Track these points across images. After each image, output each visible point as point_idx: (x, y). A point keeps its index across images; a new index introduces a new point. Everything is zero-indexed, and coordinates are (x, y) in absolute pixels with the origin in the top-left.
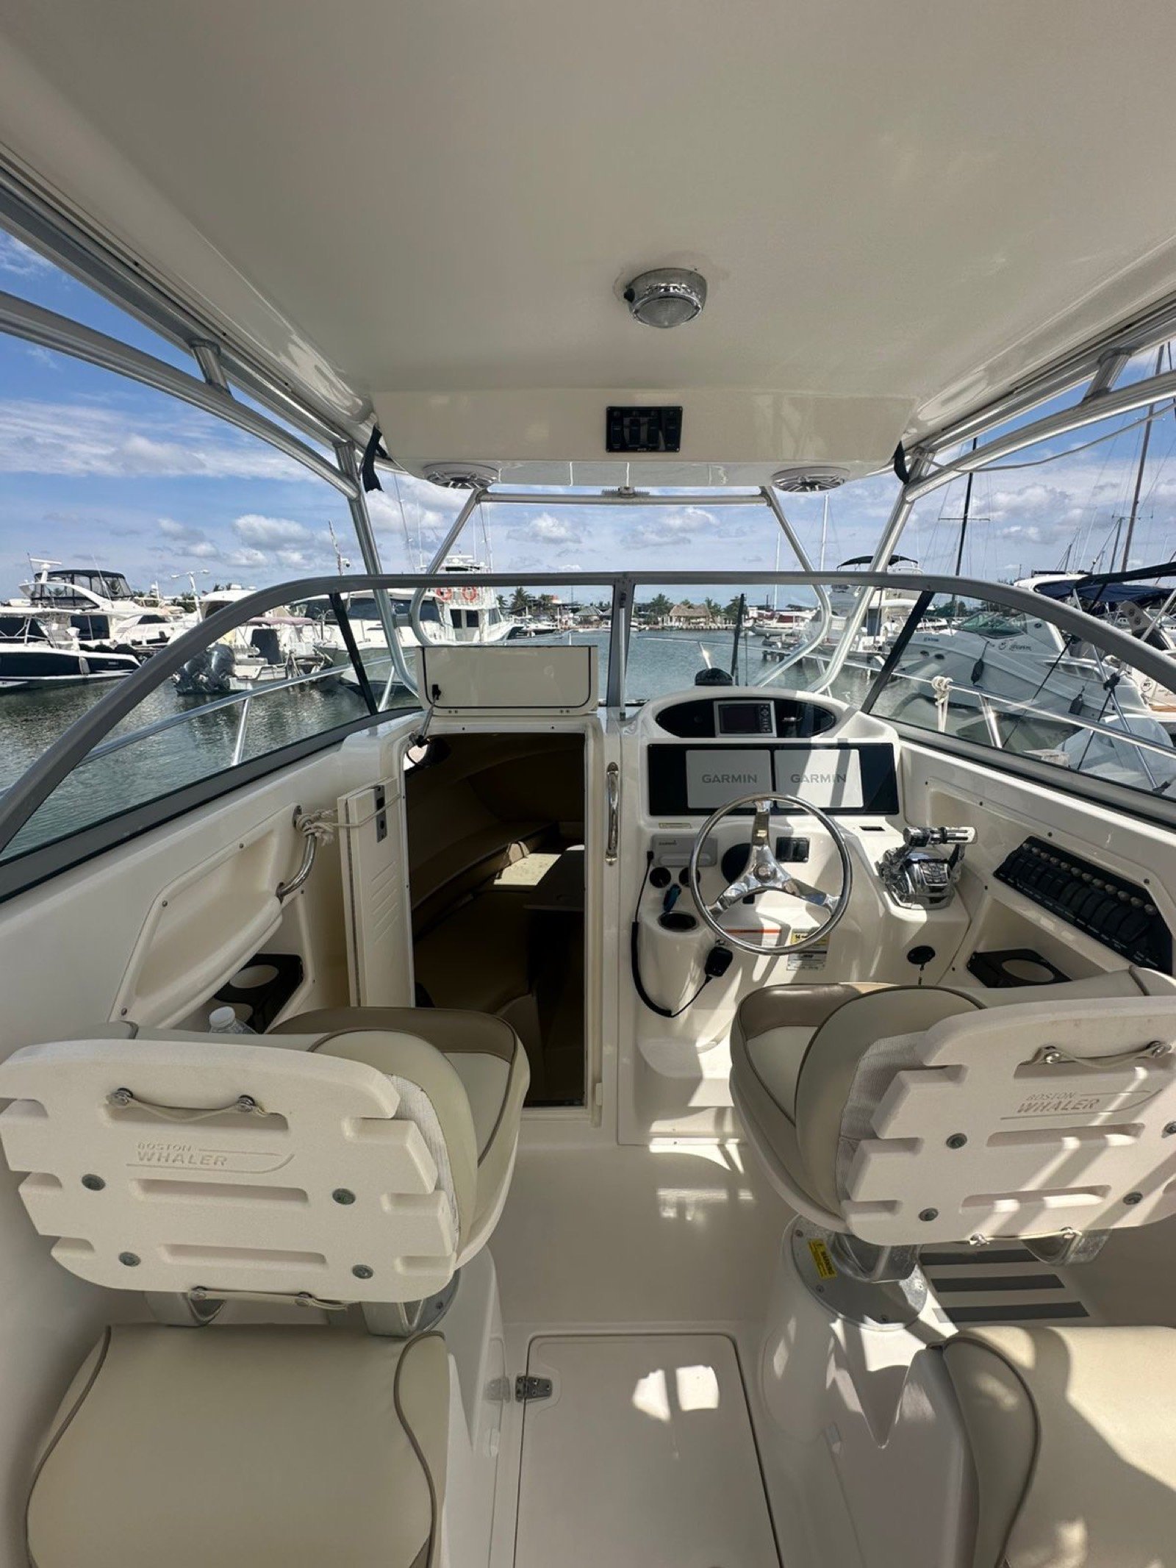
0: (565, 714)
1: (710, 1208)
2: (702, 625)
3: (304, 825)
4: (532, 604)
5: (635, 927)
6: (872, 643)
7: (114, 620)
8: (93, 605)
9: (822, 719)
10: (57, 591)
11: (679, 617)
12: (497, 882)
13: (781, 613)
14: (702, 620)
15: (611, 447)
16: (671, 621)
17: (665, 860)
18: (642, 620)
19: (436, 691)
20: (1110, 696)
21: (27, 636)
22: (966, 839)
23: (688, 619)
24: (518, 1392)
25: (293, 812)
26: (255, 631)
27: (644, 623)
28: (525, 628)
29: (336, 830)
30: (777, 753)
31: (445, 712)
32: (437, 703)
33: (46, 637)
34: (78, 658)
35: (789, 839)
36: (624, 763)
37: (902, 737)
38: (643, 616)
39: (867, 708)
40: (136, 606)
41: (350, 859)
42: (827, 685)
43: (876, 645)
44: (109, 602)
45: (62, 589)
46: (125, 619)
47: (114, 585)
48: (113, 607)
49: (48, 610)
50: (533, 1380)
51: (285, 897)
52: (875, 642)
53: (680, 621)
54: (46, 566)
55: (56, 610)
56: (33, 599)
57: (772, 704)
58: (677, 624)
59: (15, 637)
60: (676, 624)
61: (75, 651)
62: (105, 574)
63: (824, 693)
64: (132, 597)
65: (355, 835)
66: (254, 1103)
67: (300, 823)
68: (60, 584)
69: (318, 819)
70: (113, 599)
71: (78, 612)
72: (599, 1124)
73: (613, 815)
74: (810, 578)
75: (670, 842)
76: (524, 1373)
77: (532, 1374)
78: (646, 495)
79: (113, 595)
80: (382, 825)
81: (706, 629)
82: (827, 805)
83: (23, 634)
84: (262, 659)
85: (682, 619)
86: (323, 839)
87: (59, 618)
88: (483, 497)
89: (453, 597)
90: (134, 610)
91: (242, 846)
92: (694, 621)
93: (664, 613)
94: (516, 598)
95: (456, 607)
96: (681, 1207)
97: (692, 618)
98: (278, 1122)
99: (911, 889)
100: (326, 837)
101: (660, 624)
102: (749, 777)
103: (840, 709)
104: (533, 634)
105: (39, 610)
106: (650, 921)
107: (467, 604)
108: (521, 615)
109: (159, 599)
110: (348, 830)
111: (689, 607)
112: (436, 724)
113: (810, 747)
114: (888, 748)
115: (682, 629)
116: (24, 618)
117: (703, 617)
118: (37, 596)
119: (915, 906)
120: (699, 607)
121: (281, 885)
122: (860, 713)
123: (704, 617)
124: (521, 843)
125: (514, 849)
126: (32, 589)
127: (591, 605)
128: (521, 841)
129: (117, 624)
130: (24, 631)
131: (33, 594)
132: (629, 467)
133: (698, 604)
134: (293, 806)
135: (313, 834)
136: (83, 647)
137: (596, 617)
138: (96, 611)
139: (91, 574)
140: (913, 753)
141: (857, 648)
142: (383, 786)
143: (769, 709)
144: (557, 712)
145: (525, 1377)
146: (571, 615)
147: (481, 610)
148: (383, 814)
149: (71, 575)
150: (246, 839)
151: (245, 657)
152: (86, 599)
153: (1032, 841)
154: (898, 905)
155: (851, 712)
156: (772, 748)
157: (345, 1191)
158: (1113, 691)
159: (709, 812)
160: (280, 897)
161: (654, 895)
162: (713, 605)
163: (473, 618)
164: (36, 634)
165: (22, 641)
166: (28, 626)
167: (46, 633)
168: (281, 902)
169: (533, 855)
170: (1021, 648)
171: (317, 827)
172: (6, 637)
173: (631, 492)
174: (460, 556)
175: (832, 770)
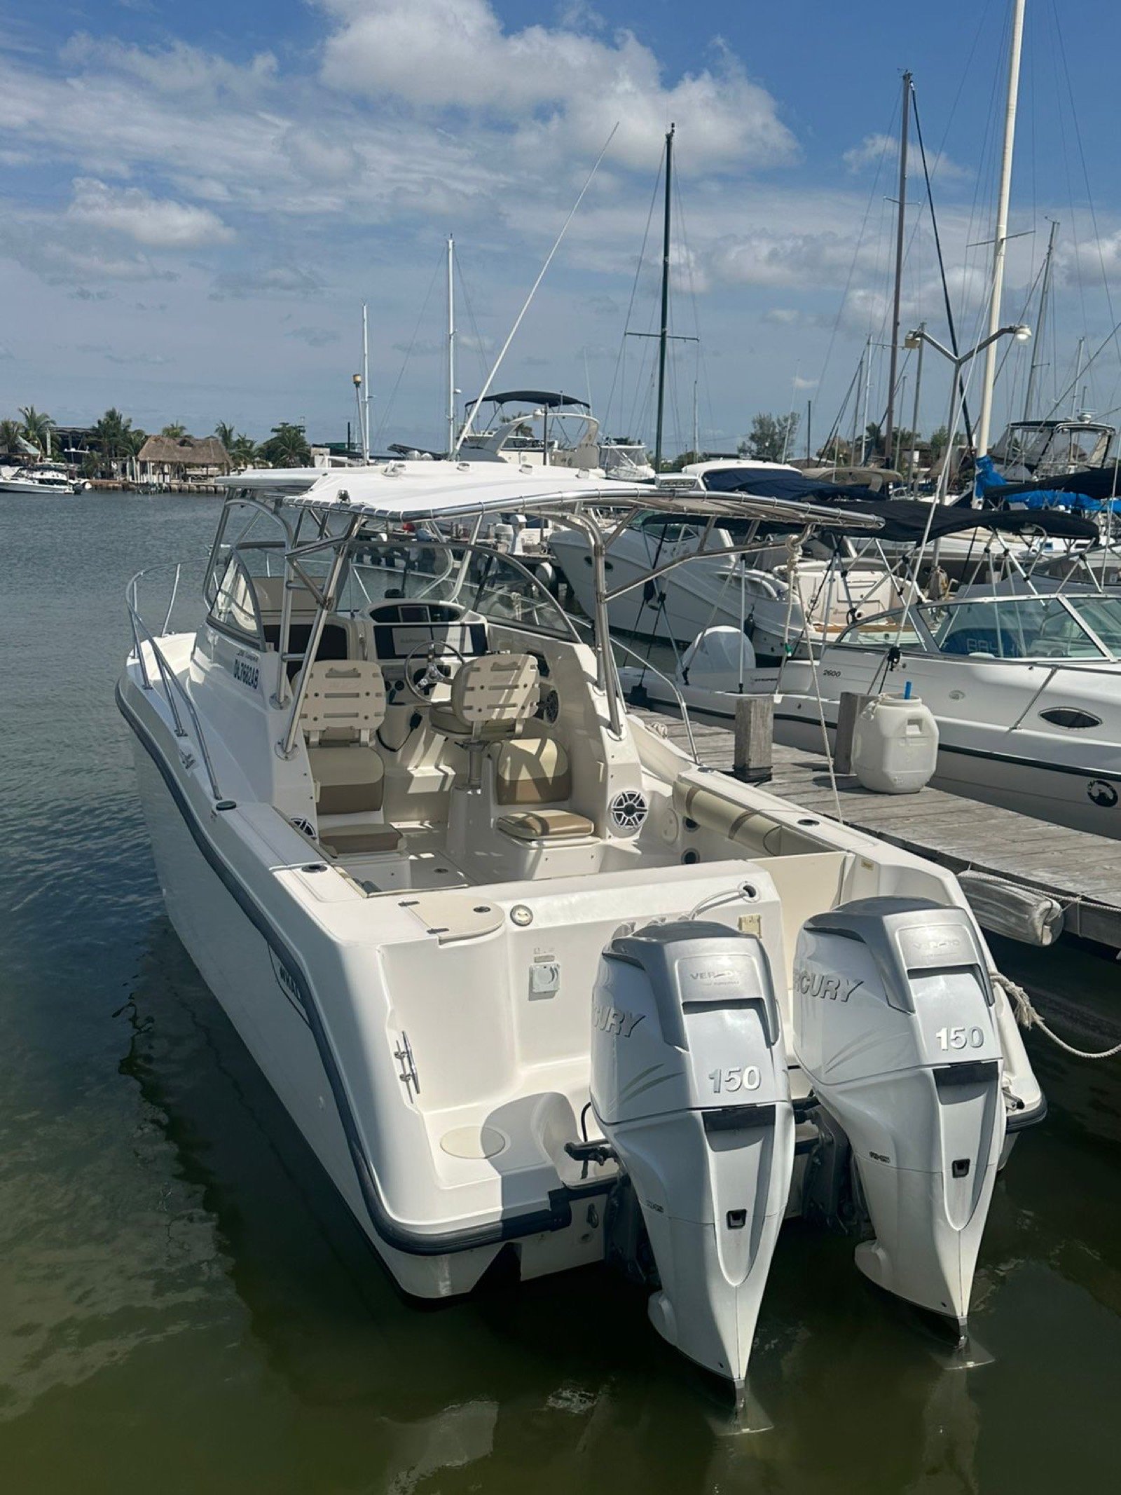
9: (453, 614)
11: (162, 464)
14: (209, 470)
16: (144, 471)
17: (388, 677)
18: (74, 467)
23: (180, 470)
27: (81, 474)
30: (433, 629)
35: (443, 666)
37: (488, 622)
38: (78, 459)
39: (475, 609)
42: (455, 597)
53: (164, 473)
57: (427, 608)
58: (158, 479)
60: (153, 478)
63: (455, 602)
75: (390, 670)
82: (458, 651)
85: (168, 468)
92: (198, 472)
93: (125, 453)
97: (189, 466)
101: (120, 478)
102: (422, 640)
103: (461, 609)
111: (182, 444)
113: (448, 626)
114: (483, 626)
115: (169, 490)
117: (215, 465)
120: (206, 443)
122: (470, 611)
123: (220, 466)
133: (202, 437)
140: (494, 628)
143: (426, 610)
155: (466, 611)
156: (431, 627)
159: (404, 657)
161: (385, 693)
162: (235, 438)
175: (458, 636)
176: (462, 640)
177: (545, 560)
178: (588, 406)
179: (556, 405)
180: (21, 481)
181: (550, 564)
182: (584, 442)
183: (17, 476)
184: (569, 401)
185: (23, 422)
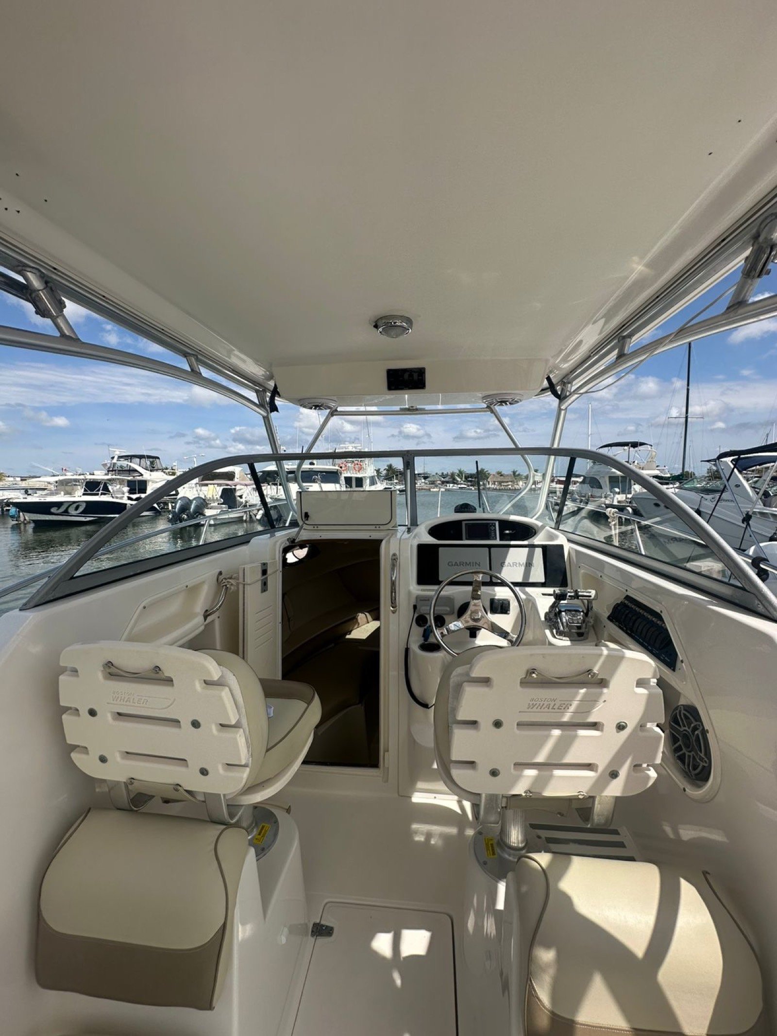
0: (378, 528)
1: (446, 838)
2: (510, 486)
3: (222, 580)
4: (398, 473)
5: (407, 650)
6: (624, 499)
7: (150, 483)
8: (139, 474)
10: (121, 467)
11: (494, 482)
12: (348, 637)
13: (558, 478)
14: (510, 483)
15: (390, 388)
16: (489, 484)
17: (423, 610)
18: (469, 483)
19: (307, 516)
20: (747, 527)
21: (100, 493)
22: (590, 596)
23: (500, 483)
24: (312, 931)
25: (217, 574)
26: (224, 489)
27: (471, 486)
28: (393, 489)
29: (238, 584)
30: (492, 549)
31: (311, 527)
32: (306, 522)
33: (110, 492)
34: (126, 504)
35: (497, 600)
36: (401, 553)
37: (569, 540)
38: (471, 481)
39: (555, 526)
40: (165, 475)
41: (244, 600)
43: (627, 500)
44: (149, 472)
45: (125, 466)
46: (157, 482)
47: (153, 462)
48: (150, 475)
49: (114, 477)
50: (323, 926)
51: (209, 618)
52: (626, 498)
53: (495, 484)
54: (118, 453)
55: (118, 477)
56: (108, 471)
57: (497, 523)
58: (493, 486)
59: (94, 492)
60: (491, 486)
61: (125, 501)
62: (149, 457)
64: (162, 470)
65: (247, 588)
66: (160, 670)
67: (220, 580)
68: (124, 463)
69: (231, 578)
70: (151, 471)
71: (130, 478)
72: (387, 781)
73: (393, 584)
74: (519, 452)
75: (426, 600)
76: (318, 921)
77: (323, 922)
78: (423, 409)
79: (152, 469)
80: (265, 584)
81: (513, 489)
82: (520, 580)
83: (99, 490)
84: (224, 506)
85: (496, 483)
86: (231, 589)
87: (121, 482)
88: (335, 413)
89: (348, 469)
90: (162, 477)
91: (187, 587)
92: (504, 484)
93: (484, 479)
94: (388, 470)
95: (348, 475)
96: (429, 836)
97: (503, 482)
98: (169, 681)
99: (561, 628)
100: (232, 588)
101: (482, 486)
102: (476, 563)
103: (539, 527)
104: (398, 492)
105: (109, 477)
106: (415, 647)
107: (356, 474)
108: (391, 480)
109: (176, 471)
110: (244, 585)
111: (501, 475)
112: (305, 534)
113: (512, 546)
114: (561, 547)
115: (496, 489)
116: (100, 482)
117: (510, 481)
118: (111, 469)
119: (564, 638)
120: (508, 475)
121: (207, 611)
122: (548, 528)
123: (512, 482)
124: (367, 614)
125: (361, 617)
126: (109, 465)
127: (437, 474)
128: (367, 612)
129: (152, 485)
130: (99, 489)
131: (109, 468)
132: (407, 397)
133: (506, 472)
134: (219, 570)
135: (226, 585)
136: (130, 499)
137: (439, 482)
138: (140, 478)
139: (141, 457)
141: (613, 501)
142: (267, 563)
143: (495, 526)
144: (373, 527)
145: (318, 924)
146: (423, 481)
147: (365, 477)
148: (266, 578)
149: (130, 457)
150: (190, 584)
151: (216, 504)
152: (136, 471)
153: (628, 598)
154: (555, 637)
155: (543, 527)
156: (494, 546)
157: (197, 721)
158: (748, 524)
159: (447, 583)
160: (205, 617)
161: (418, 631)
162: (517, 473)
163: (360, 482)
164: (106, 490)
165: (97, 494)
166: (102, 486)
167: (111, 491)
168: (205, 620)
169: (374, 622)
170: (726, 501)
171: (228, 582)
172: (89, 492)
173: (415, 408)
174: (353, 445)
175: (523, 560)
176: (529, 565)
177: (629, 506)
178: (652, 446)
179: (637, 447)
180: (454, 488)
181: (631, 507)
182: (649, 460)
183: (453, 486)
184: (642, 444)
185: (458, 472)
